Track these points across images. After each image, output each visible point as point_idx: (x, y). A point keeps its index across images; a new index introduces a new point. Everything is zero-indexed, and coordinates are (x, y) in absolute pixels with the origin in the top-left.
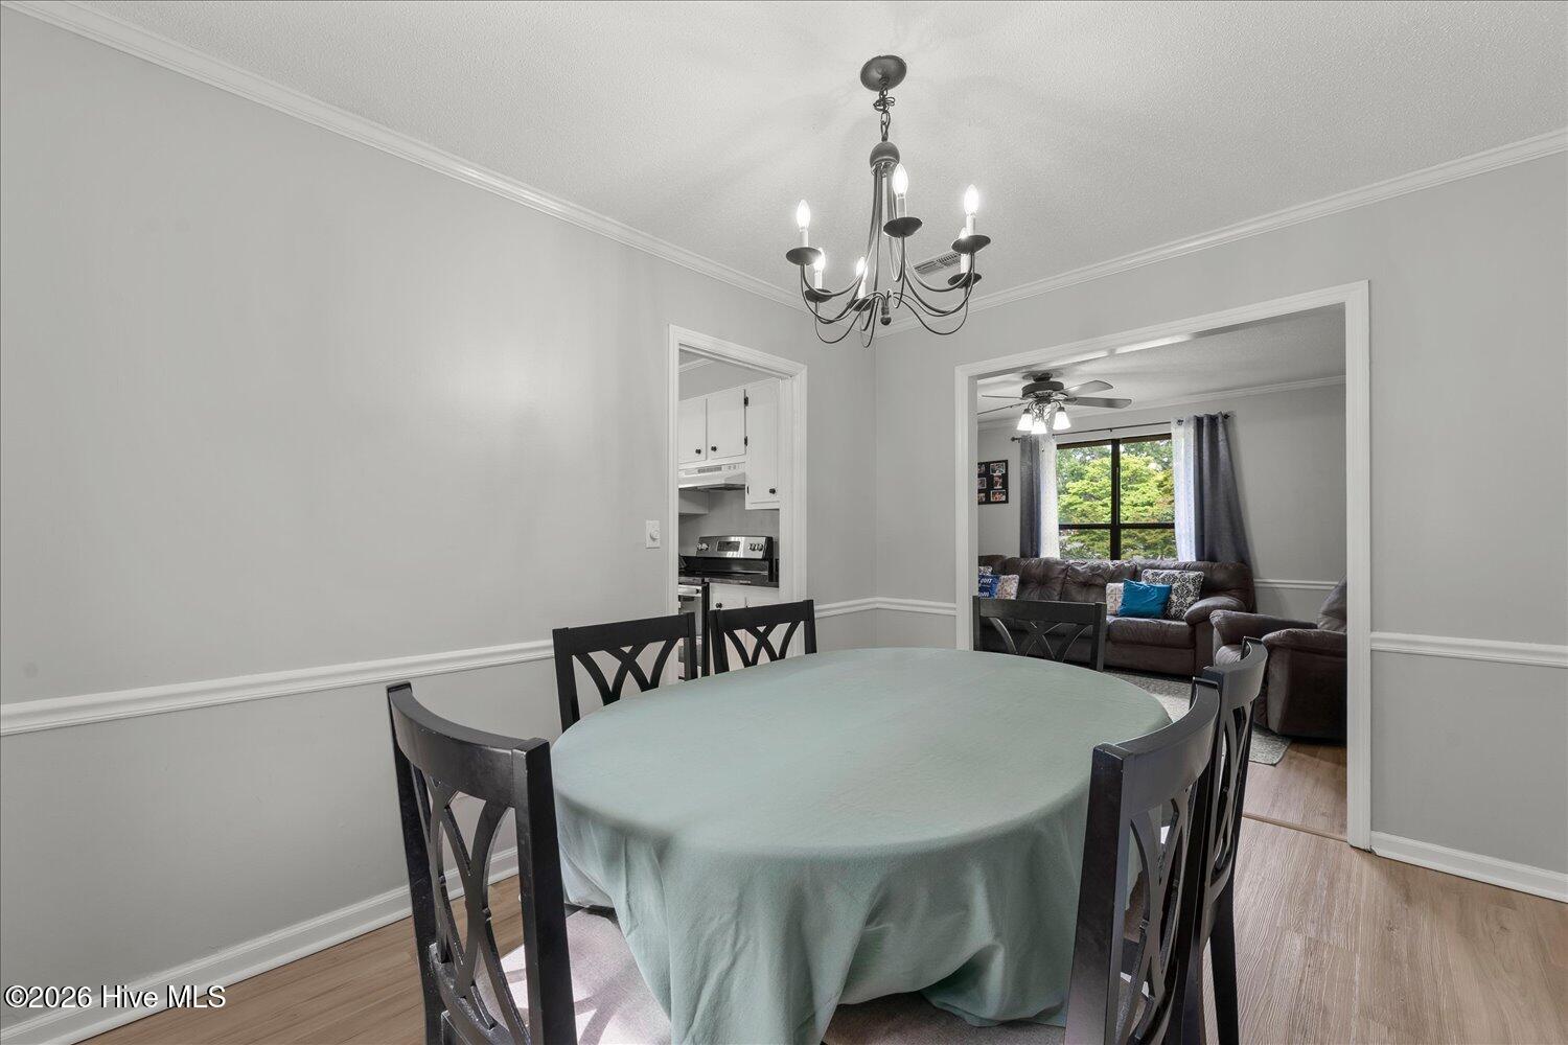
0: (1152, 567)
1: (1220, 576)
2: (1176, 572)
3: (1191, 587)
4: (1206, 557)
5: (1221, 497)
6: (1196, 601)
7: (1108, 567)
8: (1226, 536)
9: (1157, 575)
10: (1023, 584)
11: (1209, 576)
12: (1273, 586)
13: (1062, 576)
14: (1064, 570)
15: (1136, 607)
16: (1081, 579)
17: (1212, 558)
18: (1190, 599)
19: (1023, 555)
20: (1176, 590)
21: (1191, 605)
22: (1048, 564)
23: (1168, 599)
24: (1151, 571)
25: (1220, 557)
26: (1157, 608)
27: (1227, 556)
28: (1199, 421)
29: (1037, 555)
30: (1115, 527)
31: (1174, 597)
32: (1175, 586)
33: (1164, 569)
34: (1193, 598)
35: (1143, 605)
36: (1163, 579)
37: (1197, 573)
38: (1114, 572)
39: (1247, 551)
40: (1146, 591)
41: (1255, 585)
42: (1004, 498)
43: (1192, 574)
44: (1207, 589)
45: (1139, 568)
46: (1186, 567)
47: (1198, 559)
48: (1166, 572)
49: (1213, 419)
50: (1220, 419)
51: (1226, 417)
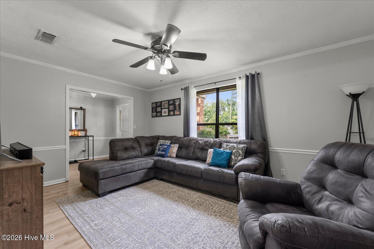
0: (227, 142)
1: (254, 146)
2: (235, 145)
3: (241, 152)
4: (249, 138)
5: (256, 111)
6: (242, 159)
7: (211, 141)
8: (258, 128)
9: (228, 146)
10: (180, 148)
11: (249, 146)
12: (276, 151)
13: (194, 145)
14: (195, 142)
15: (217, 161)
16: (201, 147)
17: (252, 139)
18: (240, 158)
19: (184, 136)
20: (234, 153)
21: (240, 161)
22: (191, 140)
23: (230, 157)
24: (225, 144)
25: (255, 137)
26: (224, 162)
27: (257, 136)
28: (247, 77)
29: (188, 136)
30: (217, 125)
31: (233, 157)
32: (234, 151)
33: (231, 143)
34: (241, 157)
35: (219, 160)
36: (230, 148)
37: (244, 145)
38: (212, 144)
39: (266, 135)
40: (222, 153)
41: (270, 150)
42: (179, 113)
43: (242, 146)
44: (248, 153)
45: (222, 142)
46: (240, 143)
47: (247, 139)
48: (231, 144)
49: (253, 76)
50: (256, 75)
51: (258, 74)
